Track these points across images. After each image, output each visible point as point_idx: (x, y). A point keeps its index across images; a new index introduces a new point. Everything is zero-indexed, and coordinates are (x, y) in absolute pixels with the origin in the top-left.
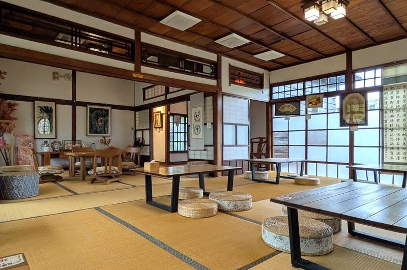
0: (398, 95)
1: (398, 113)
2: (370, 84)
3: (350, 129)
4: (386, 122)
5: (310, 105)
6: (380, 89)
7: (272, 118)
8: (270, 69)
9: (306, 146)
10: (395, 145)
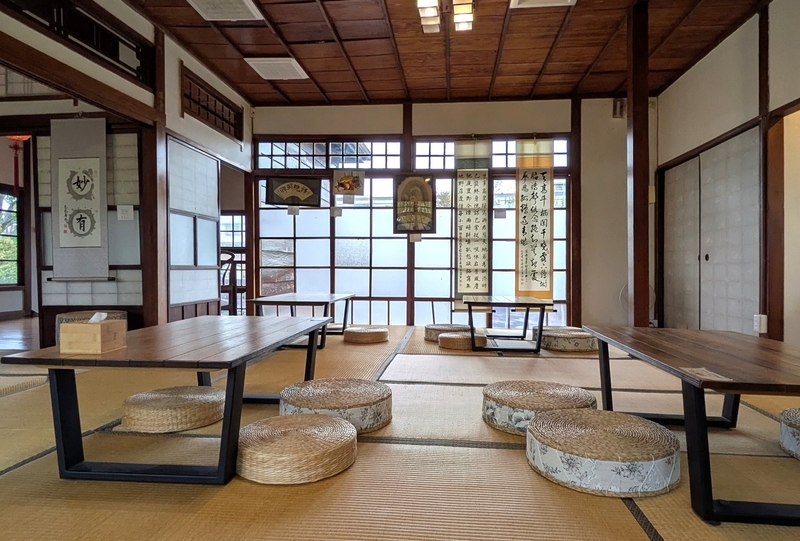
0: (476, 188)
1: (476, 216)
2: (437, 164)
3: (408, 238)
4: (461, 229)
5: (341, 188)
6: (452, 175)
7: (258, 209)
8: (255, 102)
9: (333, 267)
10: (472, 267)
